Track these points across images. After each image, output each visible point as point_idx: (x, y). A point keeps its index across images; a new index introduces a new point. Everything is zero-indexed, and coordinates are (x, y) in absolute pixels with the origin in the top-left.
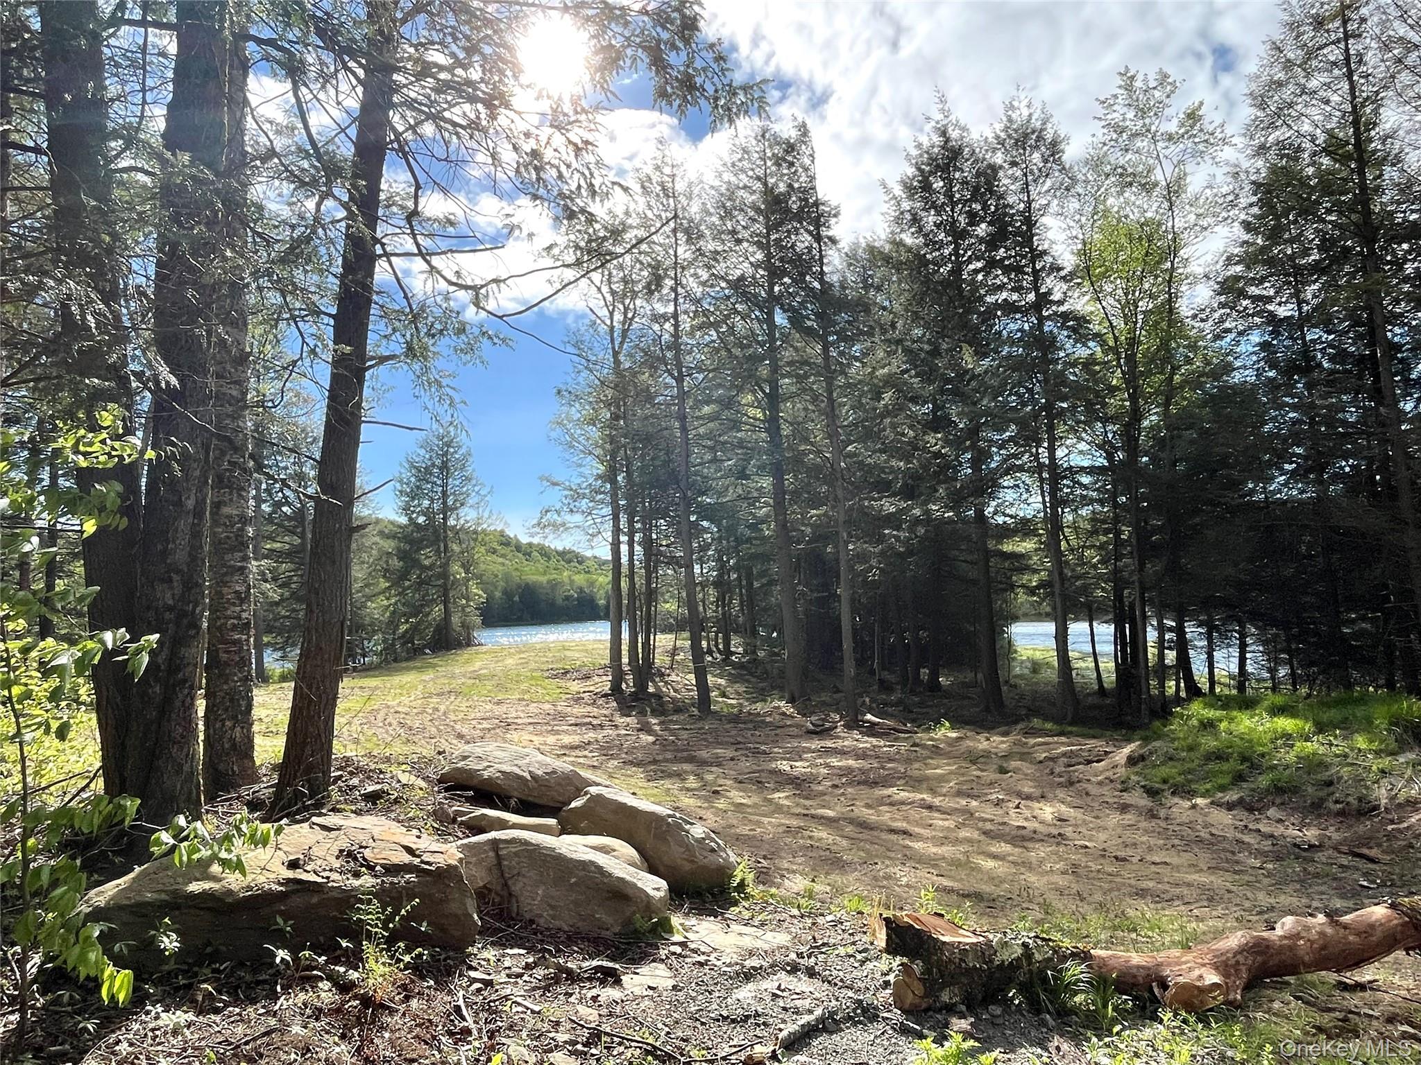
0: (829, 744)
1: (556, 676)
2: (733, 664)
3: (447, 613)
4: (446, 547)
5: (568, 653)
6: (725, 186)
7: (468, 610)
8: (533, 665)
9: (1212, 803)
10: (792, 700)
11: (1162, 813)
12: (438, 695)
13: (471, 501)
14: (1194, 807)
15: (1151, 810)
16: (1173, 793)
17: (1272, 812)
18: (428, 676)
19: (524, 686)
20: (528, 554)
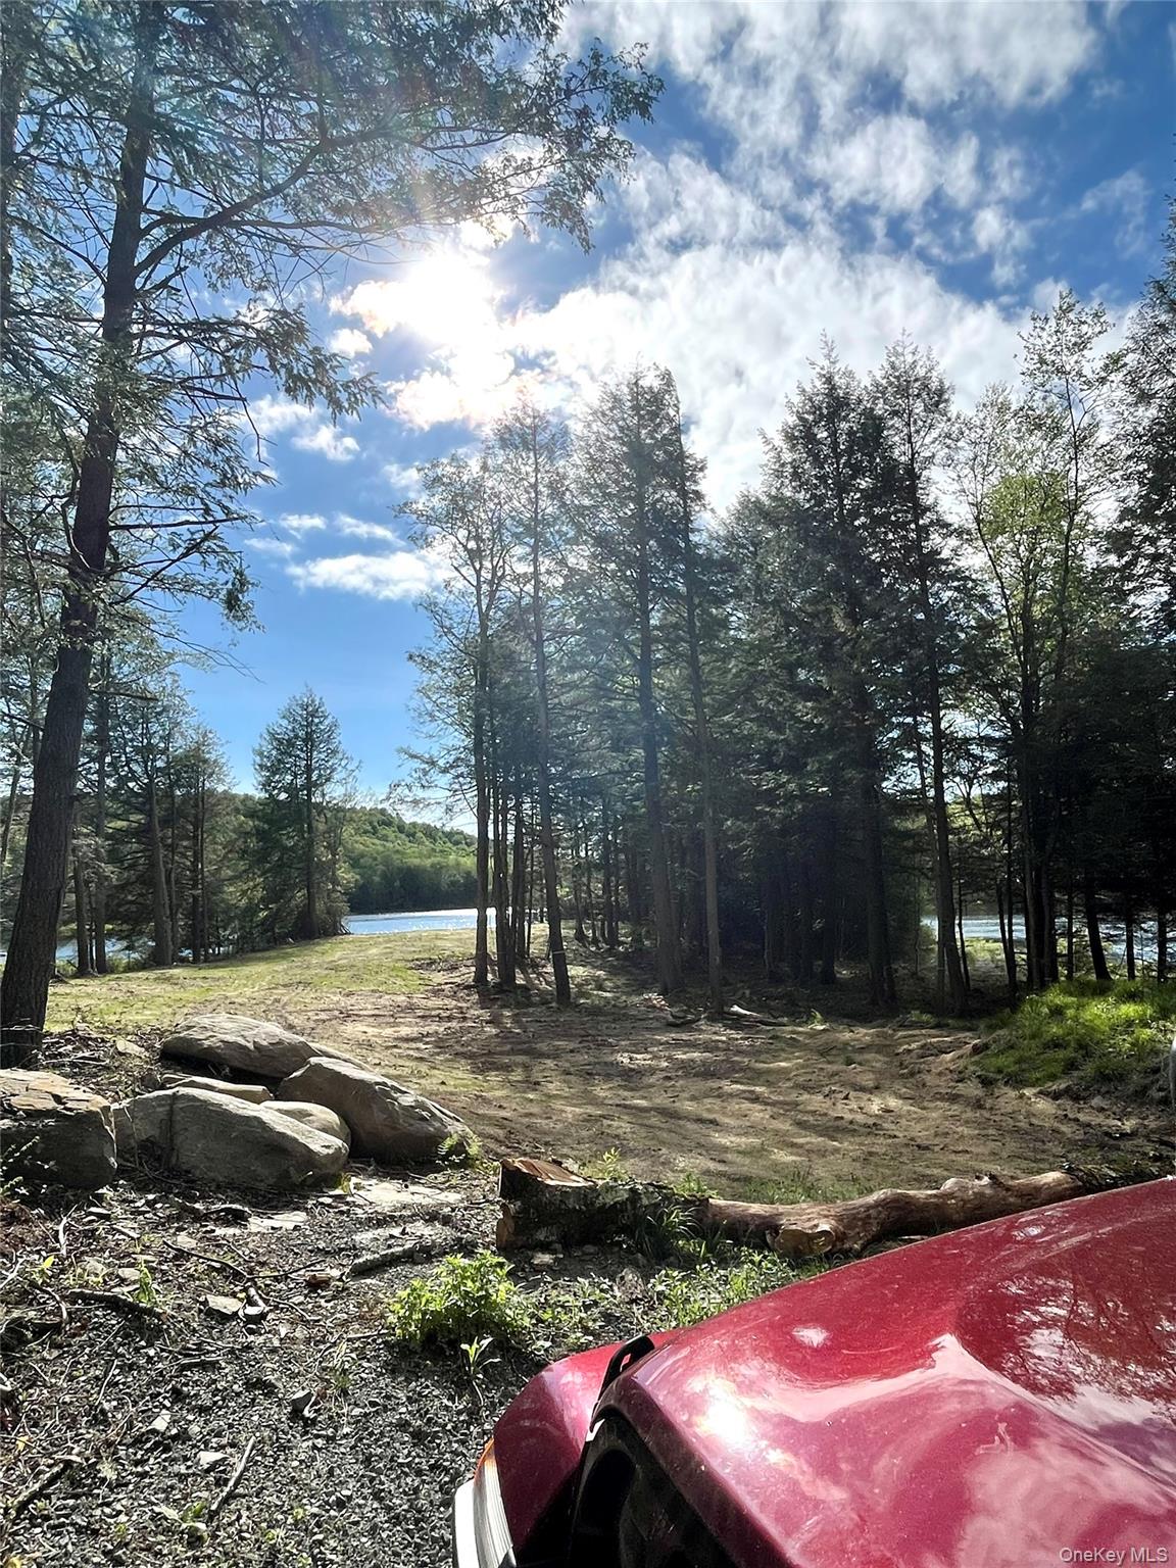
0: (685, 1037)
1: (420, 967)
2: (617, 955)
3: (310, 897)
4: (310, 826)
5: (439, 943)
6: (593, 437)
7: (334, 895)
8: (397, 955)
9: (1041, 1092)
10: (663, 993)
11: (989, 1103)
12: (285, 986)
13: (336, 776)
14: (1022, 1096)
15: (978, 1101)
16: (1006, 1083)
17: (1096, 1101)
18: (280, 967)
19: (381, 978)
20: (411, 835)
